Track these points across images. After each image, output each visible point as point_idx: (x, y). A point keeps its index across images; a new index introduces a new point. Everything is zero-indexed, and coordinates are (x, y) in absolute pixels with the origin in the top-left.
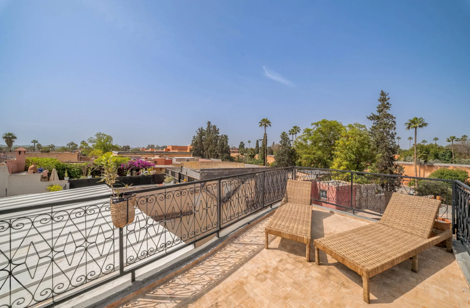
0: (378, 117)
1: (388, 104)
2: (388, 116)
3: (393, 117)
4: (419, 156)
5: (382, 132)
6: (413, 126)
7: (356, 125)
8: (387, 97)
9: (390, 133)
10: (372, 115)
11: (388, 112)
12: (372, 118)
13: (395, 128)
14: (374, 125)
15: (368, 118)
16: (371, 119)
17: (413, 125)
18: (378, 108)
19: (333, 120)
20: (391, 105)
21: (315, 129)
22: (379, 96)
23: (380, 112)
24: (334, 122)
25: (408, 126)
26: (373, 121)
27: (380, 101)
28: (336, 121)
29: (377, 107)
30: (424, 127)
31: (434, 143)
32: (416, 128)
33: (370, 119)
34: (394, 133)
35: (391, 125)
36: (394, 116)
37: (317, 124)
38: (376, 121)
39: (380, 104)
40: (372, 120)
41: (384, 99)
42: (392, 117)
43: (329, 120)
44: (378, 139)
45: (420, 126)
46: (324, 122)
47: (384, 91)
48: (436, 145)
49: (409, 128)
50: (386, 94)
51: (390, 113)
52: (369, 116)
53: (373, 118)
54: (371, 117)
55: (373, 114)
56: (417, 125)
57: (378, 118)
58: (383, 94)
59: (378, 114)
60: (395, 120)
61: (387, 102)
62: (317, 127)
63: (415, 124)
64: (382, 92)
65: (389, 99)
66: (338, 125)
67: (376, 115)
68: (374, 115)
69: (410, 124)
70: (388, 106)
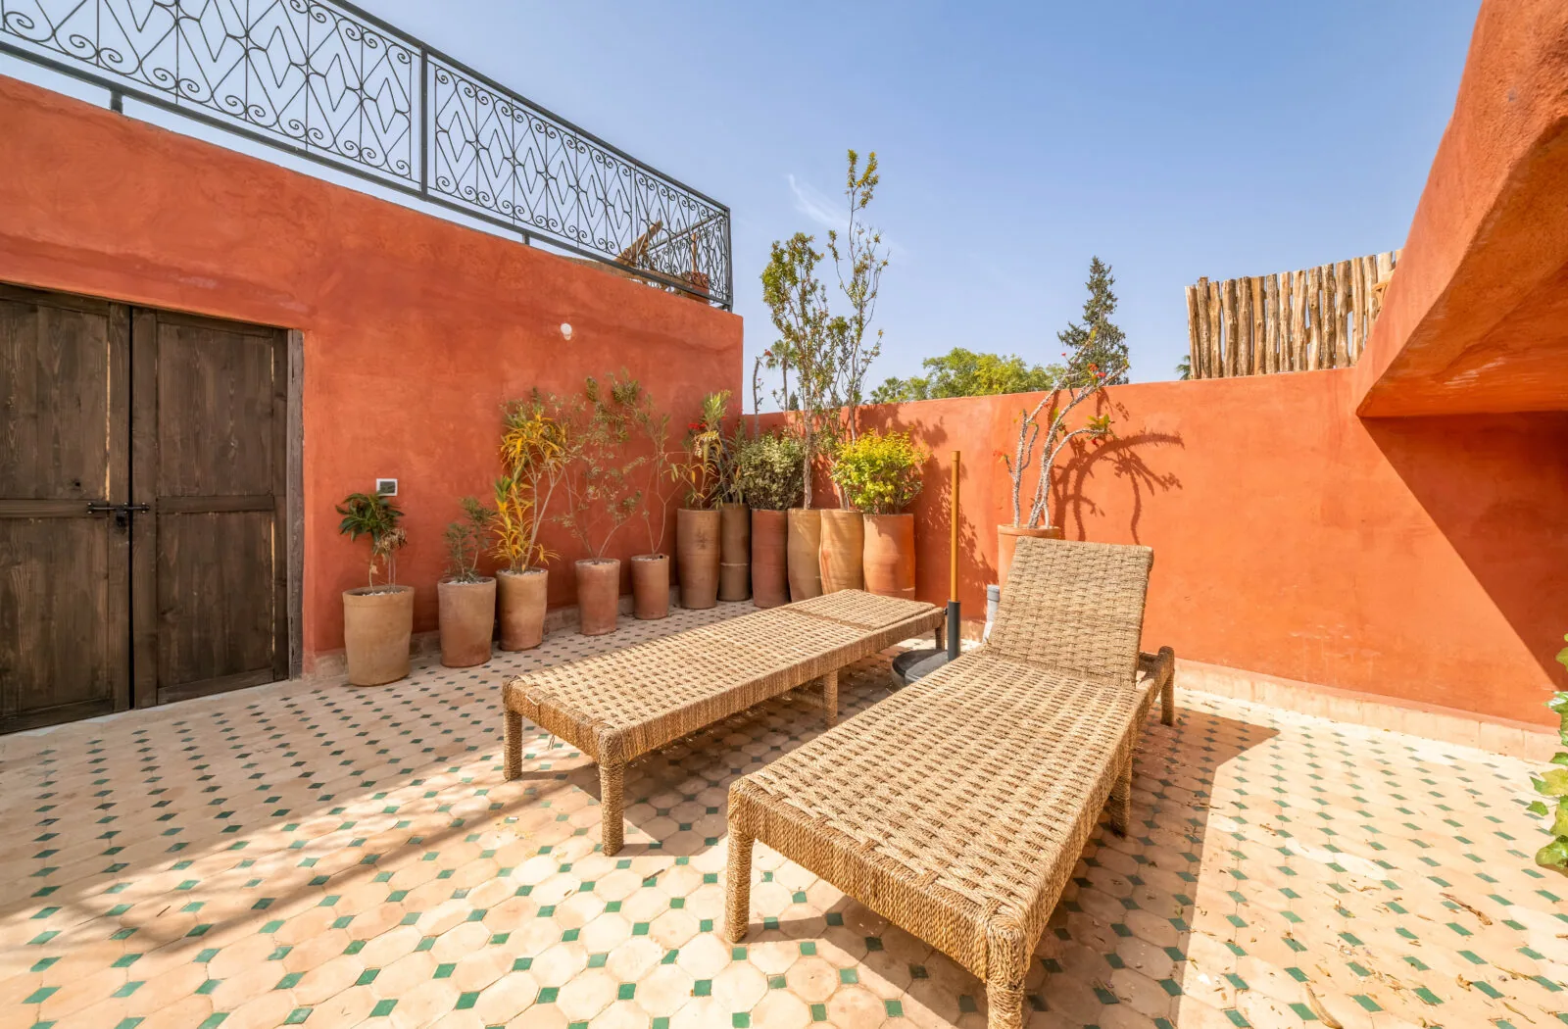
0: (1086, 334)
1: (1110, 296)
2: (1108, 332)
3: (1121, 335)
8: (1108, 278)
10: (1070, 330)
12: (1074, 337)
15: (1063, 339)
16: (1071, 341)
18: (1087, 308)
20: (1116, 299)
21: (935, 379)
22: (1086, 276)
23: (1090, 322)
26: (1074, 348)
27: (1090, 287)
29: (1085, 307)
33: (1067, 342)
36: (1122, 331)
37: (939, 364)
39: (1092, 297)
40: (1071, 344)
41: (1100, 283)
42: (1119, 335)
46: (957, 355)
47: (1101, 260)
50: (1106, 268)
51: (1114, 324)
52: (1063, 334)
53: (1074, 339)
54: (1069, 335)
55: (1072, 327)
58: (1097, 267)
59: (1087, 328)
60: (1126, 343)
61: (1109, 290)
62: (939, 374)
64: (1096, 262)
65: (1112, 282)
67: (1081, 328)
68: (1075, 330)
70: (1109, 302)
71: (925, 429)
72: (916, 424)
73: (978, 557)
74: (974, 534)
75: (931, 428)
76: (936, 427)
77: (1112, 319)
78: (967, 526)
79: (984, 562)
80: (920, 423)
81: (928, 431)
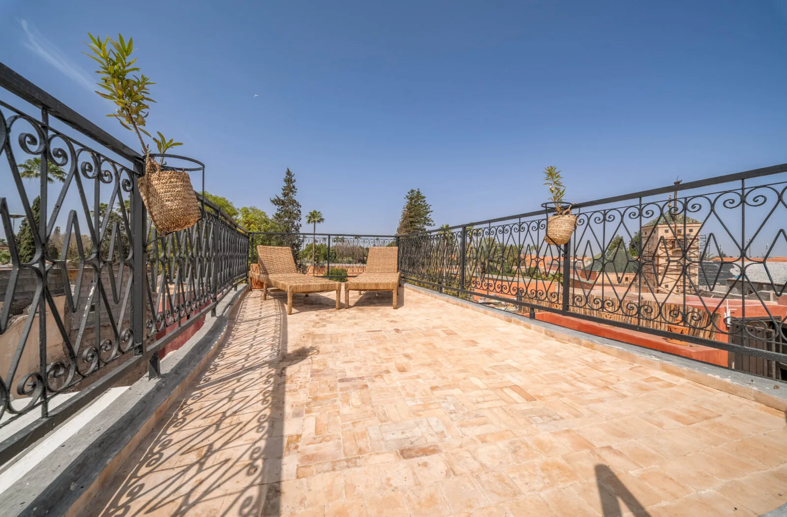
0: (283, 201)
1: (294, 187)
2: (293, 202)
5: (287, 222)
7: (253, 210)
8: (293, 179)
9: (296, 224)
10: (276, 198)
12: (277, 202)
13: (300, 219)
14: (278, 212)
15: (273, 201)
17: (313, 219)
18: (284, 190)
19: (220, 196)
20: (297, 189)
22: (284, 176)
23: (285, 196)
24: (221, 199)
25: (308, 219)
26: (277, 207)
27: (285, 181)
28: (225, 199)
30: (321, 222)
32: (315, 222)
33: (274, 203)
34: (299, 225)
35: (297, 214)
36: (300, 204)
38: (280, 207)
39: (286, 185)
40: (276, 205)
41: (289, 179)
42: (298, 205)
43: (213, 195)
44: (283, 230)
45: (319, 221)
47: (291, 171)
49: (309, 221)
50: (292, 174)
51: (296, 199)
52: (272, 199)
54: (276, 200)
56: (316, 219)
57: (283, 203)
58: (289, 173)
59: (283, 198)
60: (301, 209)
61: (294, 184)
63: (314, 218)
64: (288, 171)
65: (295, 181)
66: (228, 206)
67: (281, 198)
69: (310, 217)
70: (293, 190)
77: (295, 198)
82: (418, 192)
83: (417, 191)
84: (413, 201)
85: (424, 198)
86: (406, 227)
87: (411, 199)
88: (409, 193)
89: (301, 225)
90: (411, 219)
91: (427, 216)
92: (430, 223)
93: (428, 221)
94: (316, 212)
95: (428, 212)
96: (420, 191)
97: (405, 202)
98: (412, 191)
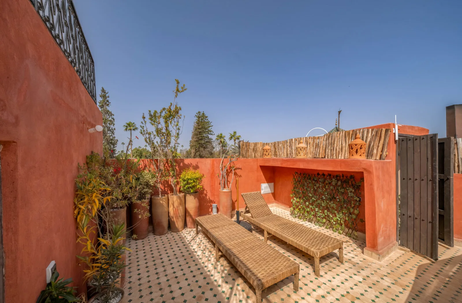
1: (108, 101)
2: (108, 112)
3: (112, 114)
4: (136, 155)
6: (129, 128)
9: (110, 128)
11: (108, 108)
13: (114, 124)
20: (110, 103)
23: (101, 108)
25: (126, 128)
31: (145, 148)
34: (113, 128)
35: (111, 121)
39: (101, 100)
41: (104, 96)
45: (134, 130)
47: (105, 89)
48: (146, 149)
49: (126, 129)
50: (107, 92)
51: (110, 110)
56: (132, 128)
61: (107, 99)
63: (130, 127)
64: (103, 89)
65: (109, 97)
70: (108, 103)
71: (193, 165)
72: (190, 164)
73: (208, 198)
74: (207, 192)
75: (195, 165)
76: (196, 165)
78: (205, 191)
79: (209, 199)
80: (191, 164)
81: (194, 166)
82: (203, 114)
83: (202, 112)
84: (200, 119)
85: (207, 117)
86: (196, 135)
87: (199, 117)
88: (197, 113)
89: (115, 129)
90: (200, 130)
91: (210, 129)
92: (211, 133)
93: (210, 132)
94: (131, 123)
95: (210, 126)
96: (204, 113)
97: (195, 119)
98: (199, 112)
